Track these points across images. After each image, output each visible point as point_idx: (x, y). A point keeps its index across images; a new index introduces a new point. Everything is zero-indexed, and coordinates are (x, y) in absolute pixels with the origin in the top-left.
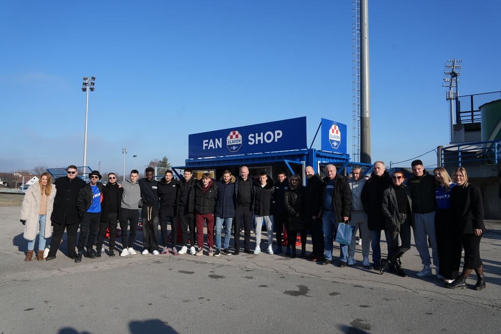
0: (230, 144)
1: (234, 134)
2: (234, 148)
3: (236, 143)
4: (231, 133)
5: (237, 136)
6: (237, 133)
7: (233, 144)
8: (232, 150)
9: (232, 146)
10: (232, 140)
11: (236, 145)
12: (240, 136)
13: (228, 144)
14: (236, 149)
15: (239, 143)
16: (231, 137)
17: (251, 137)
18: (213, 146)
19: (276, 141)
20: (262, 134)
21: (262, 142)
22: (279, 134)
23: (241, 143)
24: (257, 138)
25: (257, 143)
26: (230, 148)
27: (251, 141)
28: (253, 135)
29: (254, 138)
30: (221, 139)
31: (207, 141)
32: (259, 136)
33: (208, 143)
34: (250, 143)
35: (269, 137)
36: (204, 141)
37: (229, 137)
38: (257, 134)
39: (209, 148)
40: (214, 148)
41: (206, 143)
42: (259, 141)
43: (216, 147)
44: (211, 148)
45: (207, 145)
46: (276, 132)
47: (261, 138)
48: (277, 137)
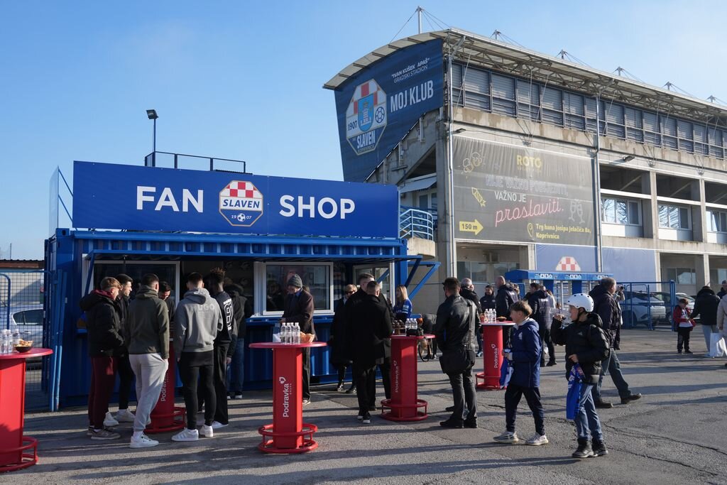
0: (228, 207)
1: (242, 186)
2: (242, 218)
3: (246, 208)
4: (234, 185)
5: (249, 194)
6: (249, 186)
7: (237, 208)
8: (236, 221)
9: (238, 212)
10: (234, 200)
11: (246, 213)
12: (258, 196)
13: (222, 207)
14: (246, 222)
15: (256, 209)
16: (234, 193)
17: (287, 201)
18: (173, 203)
19: (343, 217)
20: (312, 199)
21: (312, 215)
22: (348, 206)
23: (260, 208)
24: (301, 207)
25: (301, 214)
26: (229, 217)
27: (288, 210)
28: (291, 199)
29: (295, 204)
30: (201, 193)
31: (153, 189)
32: (306, 202)
33: (157, 195)
34: (282, 213)
35: (328, 208)
36: (140, 189)
37: (225, 194)
38: (300, 199)
39: (158, 208)
40: (176, 209)
41: (145, 194)
42: (306, 212)
43: (185, 209)
44: (167, 209)
45: (151, 199)
46: (343, 201)
47: (311, 207)
48: (344, 211)
